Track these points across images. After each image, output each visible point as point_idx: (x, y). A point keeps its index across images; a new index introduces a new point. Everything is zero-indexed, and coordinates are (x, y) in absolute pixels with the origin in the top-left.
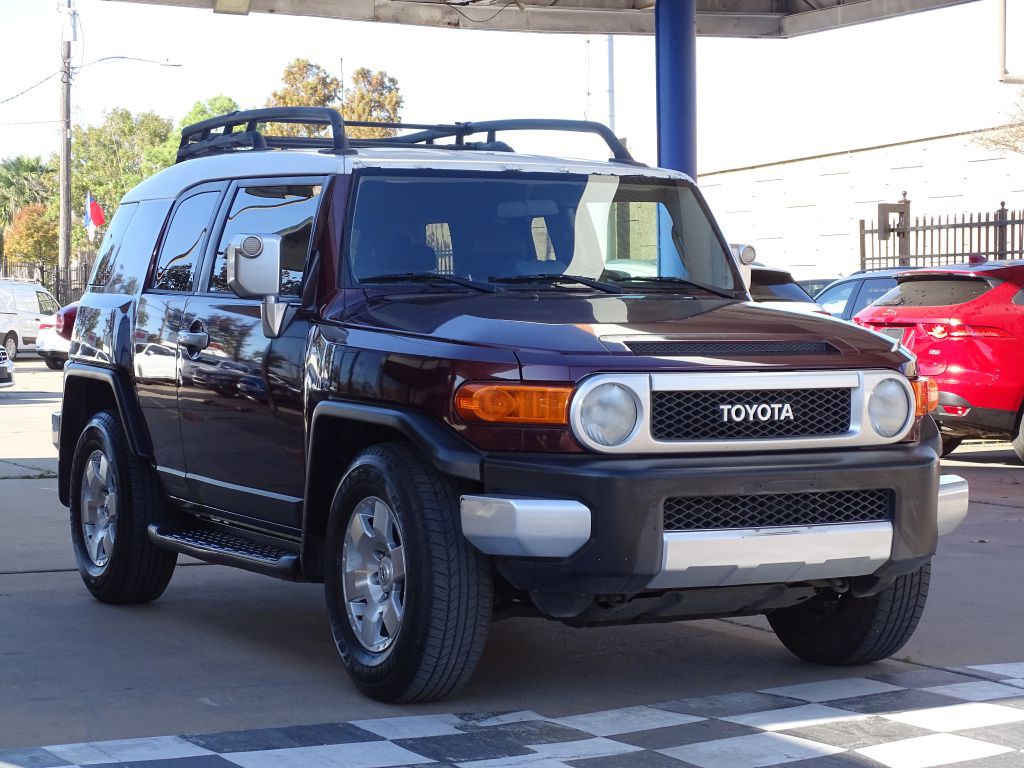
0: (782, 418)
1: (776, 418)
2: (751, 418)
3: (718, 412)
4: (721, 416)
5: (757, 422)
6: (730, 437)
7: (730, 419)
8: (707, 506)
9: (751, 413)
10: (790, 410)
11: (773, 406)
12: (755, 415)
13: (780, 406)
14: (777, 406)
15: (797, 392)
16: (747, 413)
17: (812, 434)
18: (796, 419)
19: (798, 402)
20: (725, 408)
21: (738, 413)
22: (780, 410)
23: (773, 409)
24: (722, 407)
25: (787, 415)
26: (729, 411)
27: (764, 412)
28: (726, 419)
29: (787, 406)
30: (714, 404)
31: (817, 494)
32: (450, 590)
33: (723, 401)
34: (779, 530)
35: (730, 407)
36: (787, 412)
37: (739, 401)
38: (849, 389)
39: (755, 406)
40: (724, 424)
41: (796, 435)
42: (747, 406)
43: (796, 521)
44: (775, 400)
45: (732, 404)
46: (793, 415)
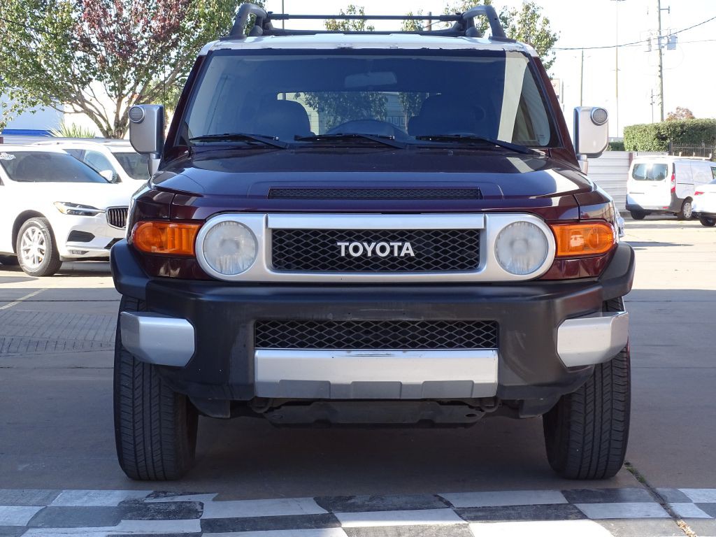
0: (402, 254)
1: (396, 254)
2: (369, 254)
3: (336, 248)
4: (339, 252)
5: (375, 257)
6: (350, 270)
7: (348, 255)
8: (302, 329)
9: (369, 250)
10: (411, 248)
11: (391, 244)
12: (374, 252)
13: (400, 244)
14: (396, 245)
15: (419, 232)
16: (365, 249)
17: (437, 270)
18: (418, 255)
19: (419, 242)
20: (343, 245)
21: (356, 249)
22: (400, 248)
23: (392, 247)
24: (339, 244)
25: (408, 252)
26: (347, 248)
27: (383, 249)
28: (343, 254)
29: (407, 244)
31: (416, 322)
32: (133, 390)
33: (342, 239)
34: (371, 353)
35: (347, 244)
36: (408, 249)
37: (359, 239)
38: (478, 231)
39: (373, 244)
40: (342, 259)
41: (419, 270)
42: (365, 244)
43: (395, 346)
44: (394, 239)
45: (351, 241)
46: (414, 252)
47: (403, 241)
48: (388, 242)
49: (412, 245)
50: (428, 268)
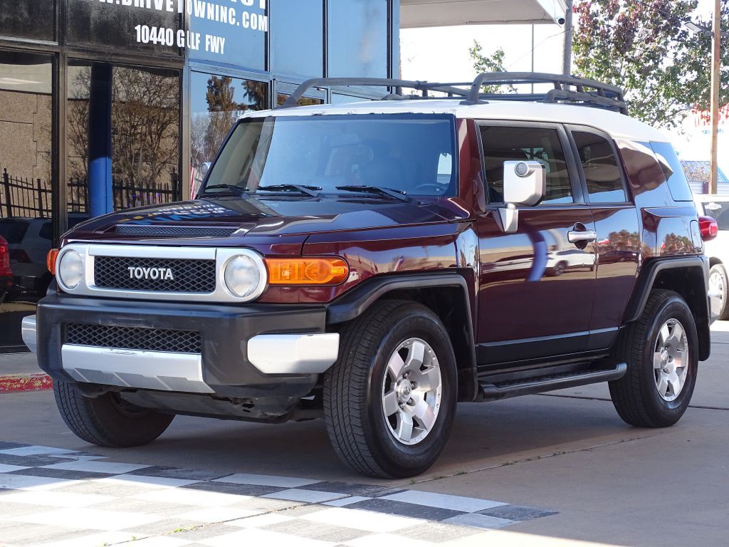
0: (166, 278)
3: (128, 272)
5: (150, 280)
7: (134, 277)
9: (147, 274)
10: (171, 274)
11: (159, 269)
12: (149, 275)
14: (162, 270)
16: (144, 273)
18: (176, 280)
19: (177, 268)
20: (132, 269)
21: (139, 273)
22: (165, 273)
23: (160, 272)
24: (129, 268)
25: (169, 276)
26: (134, 271)
27: (154, 273)
29: (169, 270)
30: (127, 266)
31: (154, 330)
33: (132, 265)
35: (134, 268)
36: (169, 274)
37: (141, 265)
38: (215, 261)
39: (149, 269)
42: (144, 269)
43: (142, 347)
44: (162, 266)
45: (136, 266)
46: (174, 277)
47: (167, 267)
48: (157, 267)
49: (173, 271)
50: (183, 289)
